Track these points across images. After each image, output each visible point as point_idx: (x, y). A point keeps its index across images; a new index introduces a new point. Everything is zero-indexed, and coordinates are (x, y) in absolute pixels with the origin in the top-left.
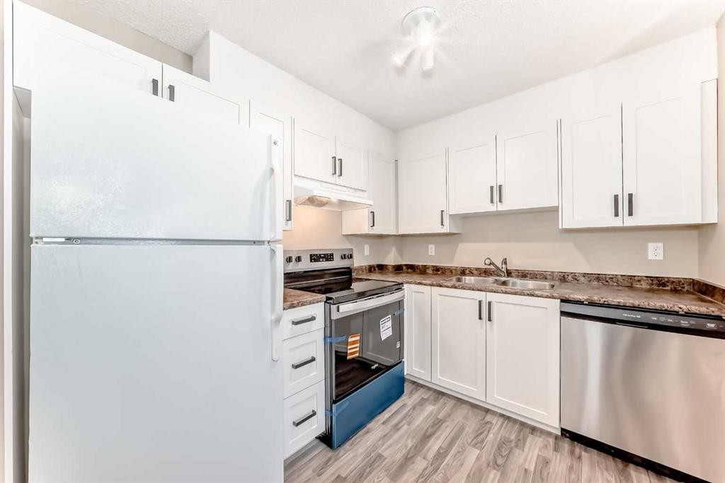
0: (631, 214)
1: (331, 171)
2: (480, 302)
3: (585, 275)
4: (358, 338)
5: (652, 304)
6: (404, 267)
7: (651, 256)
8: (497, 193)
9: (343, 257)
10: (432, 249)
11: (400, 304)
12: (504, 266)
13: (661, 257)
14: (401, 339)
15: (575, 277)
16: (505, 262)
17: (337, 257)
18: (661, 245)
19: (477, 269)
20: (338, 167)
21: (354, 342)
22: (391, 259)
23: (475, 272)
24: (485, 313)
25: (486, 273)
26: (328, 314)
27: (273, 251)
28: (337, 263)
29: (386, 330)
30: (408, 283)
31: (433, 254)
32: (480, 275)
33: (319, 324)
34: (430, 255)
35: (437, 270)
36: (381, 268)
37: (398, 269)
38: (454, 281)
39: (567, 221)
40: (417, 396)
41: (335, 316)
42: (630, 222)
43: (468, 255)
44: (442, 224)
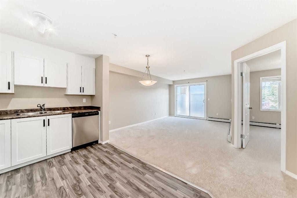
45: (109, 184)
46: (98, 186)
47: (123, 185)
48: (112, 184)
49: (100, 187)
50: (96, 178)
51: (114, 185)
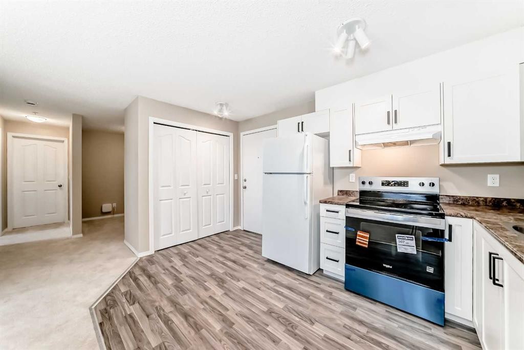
45: (234, 326)
46: (252, 324)
47: (209, 324)
48: (227, 327)
49: (247, 322)
50: (264, 341)
51: (224, 325)
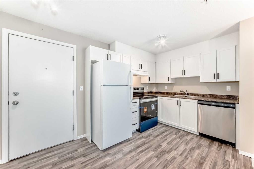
0: (218, 79)
1: (139, 68)
2: (178, 101)
3: (209, 95)
4: (146, 108)
5: (219, 101)
6: (158, 93)
7: (227, 90)
8: (184, 72)
9: (142, 89)
10: (166, 87)
11: (157, 101)
12: (186, 92)
13: (230, 90)
14: (157, 110)
15: (206, 95)
16: (187, 91)
17: (140, 89)
18: (230, 87)
19: (179, 93)
20: (141, 66)
21: (145, 109)
22: (154, 90)
23: (179, 94)
24: (179, 104)
25: (182, 94)
26: (140, 102)
27: (131, 87)
28: (140, 91)
29: (153, 107)
30: (159, 96)
31: (167, 89)
32: (180, 95)
33: (138, 104)
34: (166, 89)
35: (167, 93)
36: (151, 93)
37: (156, 93)
38: (172, 96)
39: (202, 80)
40: (161, 126)
41: (141, 102)
42: (218, 81)
43: (177, 89)
44: (169, 81)
